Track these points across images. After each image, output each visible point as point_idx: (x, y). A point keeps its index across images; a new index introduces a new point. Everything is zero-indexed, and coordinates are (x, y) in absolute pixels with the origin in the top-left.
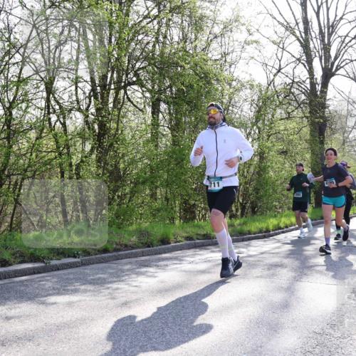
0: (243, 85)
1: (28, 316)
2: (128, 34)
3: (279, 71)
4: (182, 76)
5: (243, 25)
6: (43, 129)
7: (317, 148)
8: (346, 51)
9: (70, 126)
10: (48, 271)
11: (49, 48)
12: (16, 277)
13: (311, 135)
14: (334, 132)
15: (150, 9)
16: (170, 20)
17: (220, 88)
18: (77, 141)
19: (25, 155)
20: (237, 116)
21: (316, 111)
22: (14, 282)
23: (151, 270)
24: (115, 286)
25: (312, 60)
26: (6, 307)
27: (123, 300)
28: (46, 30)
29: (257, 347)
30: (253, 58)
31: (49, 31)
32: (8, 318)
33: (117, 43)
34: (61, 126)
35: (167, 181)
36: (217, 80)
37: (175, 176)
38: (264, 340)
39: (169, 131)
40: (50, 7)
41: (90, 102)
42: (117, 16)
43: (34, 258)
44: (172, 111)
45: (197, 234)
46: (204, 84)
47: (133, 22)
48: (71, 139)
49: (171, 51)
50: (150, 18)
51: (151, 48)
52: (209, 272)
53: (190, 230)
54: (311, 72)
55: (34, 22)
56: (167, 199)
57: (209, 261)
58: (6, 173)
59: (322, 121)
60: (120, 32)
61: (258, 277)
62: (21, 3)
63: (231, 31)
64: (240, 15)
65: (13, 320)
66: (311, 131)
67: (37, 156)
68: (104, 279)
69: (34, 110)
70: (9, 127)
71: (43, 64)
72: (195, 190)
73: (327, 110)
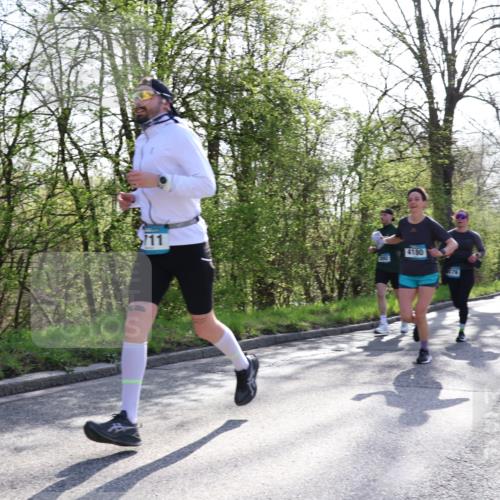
0: (334, 115)
1: (45, 446)
2: (172, 47)
3: (385, 94)
4: (250, 103)
5: (333, 29)
6: (56, 183)
7: (442, 201)
8: (478, 63)
9: (95, 178)
10: (72, 383)
11: (60, 68)
12: (26, 391)
13: (433, 182)
14: (465, 177)
15: (201, 11)
16: (230, 25)
17: (303, 120)
18: (105, 199)
19: (32, 220)
20: (329, 158)
21: (438, 148)
22: (23, 399)
23: (216, 376)
24: (165, 400)
25: (430, 77)
26: (15, 433)
27: (179, 419)
28: (56, 43)
29: (369, 481)
30: (347, 75)
31: (60, 45)
32: (18, 450)
33: (157, 60)
34: (81, 178)
35: (233, 252)
36: (299, 108)
37: (244, 245)
38: (378, 471)
39: (234, 182)
40: (60, 11)
41: (121, 143)
42: (155, 22)
43: (50, 365)
44: (236, 153)
45: (279, 326)
46: (281, 114)
47: (177, 30)
48: (96, 196)
49: (232, 68)
50: (201, 23)
51: (204, 65)
52: (297, 379)
53: (268, 319)
54: (430, 93)
55: (39, 32)
56: (234, 277)
57: (296, 363)
58: (7, 246)
59: (447, 161)
60: (160, 44)
61: (365, 383)
62: (19, 6)
63: (316, 39)
64: (328, 16)
65: (24, 453)
66: (433, 176)
67: (49, 222)
68: (150, 391)
69: (43, 156)
70: (8, 181)
71: (54, 92)
72: (273, 263)
73: (453, 146)
